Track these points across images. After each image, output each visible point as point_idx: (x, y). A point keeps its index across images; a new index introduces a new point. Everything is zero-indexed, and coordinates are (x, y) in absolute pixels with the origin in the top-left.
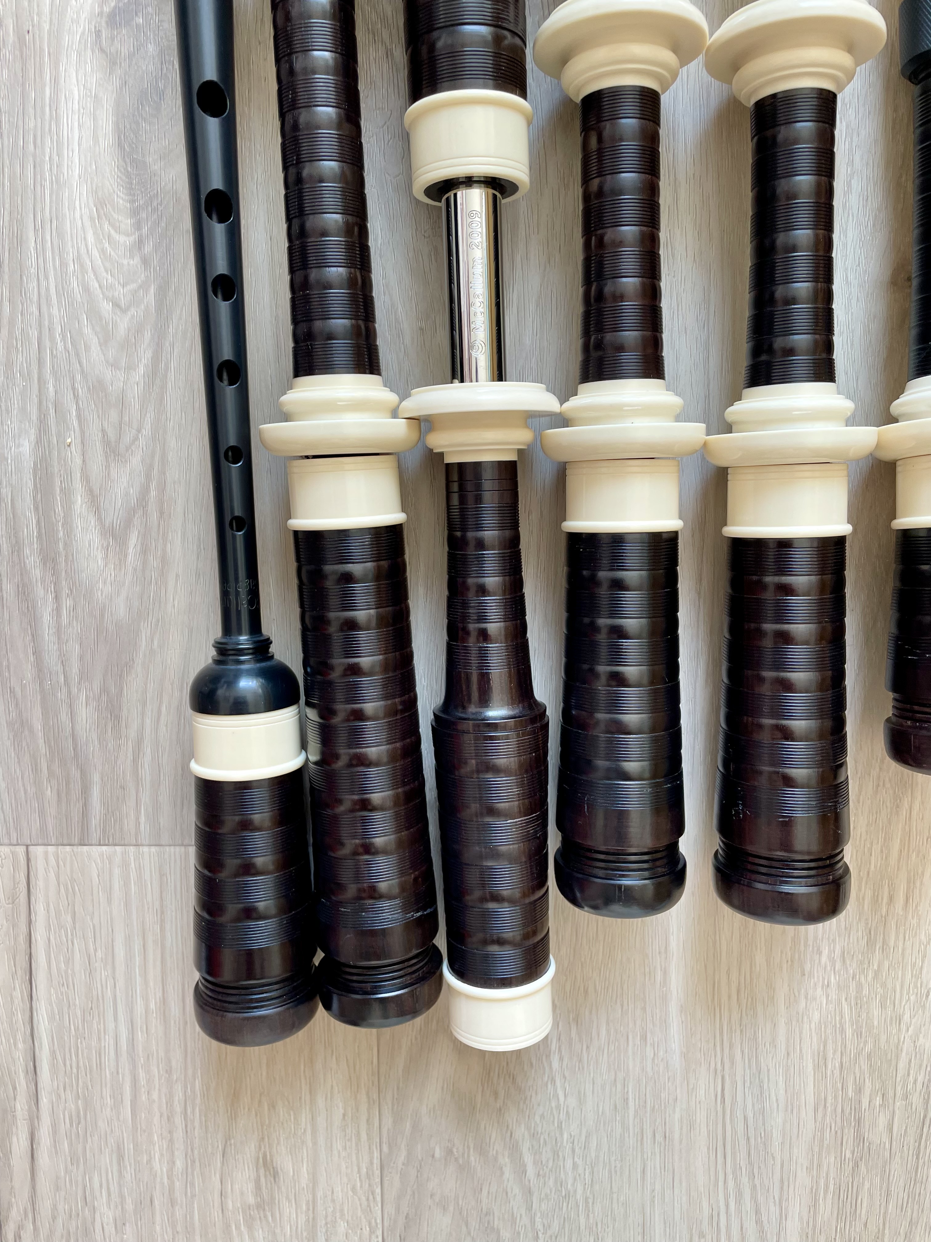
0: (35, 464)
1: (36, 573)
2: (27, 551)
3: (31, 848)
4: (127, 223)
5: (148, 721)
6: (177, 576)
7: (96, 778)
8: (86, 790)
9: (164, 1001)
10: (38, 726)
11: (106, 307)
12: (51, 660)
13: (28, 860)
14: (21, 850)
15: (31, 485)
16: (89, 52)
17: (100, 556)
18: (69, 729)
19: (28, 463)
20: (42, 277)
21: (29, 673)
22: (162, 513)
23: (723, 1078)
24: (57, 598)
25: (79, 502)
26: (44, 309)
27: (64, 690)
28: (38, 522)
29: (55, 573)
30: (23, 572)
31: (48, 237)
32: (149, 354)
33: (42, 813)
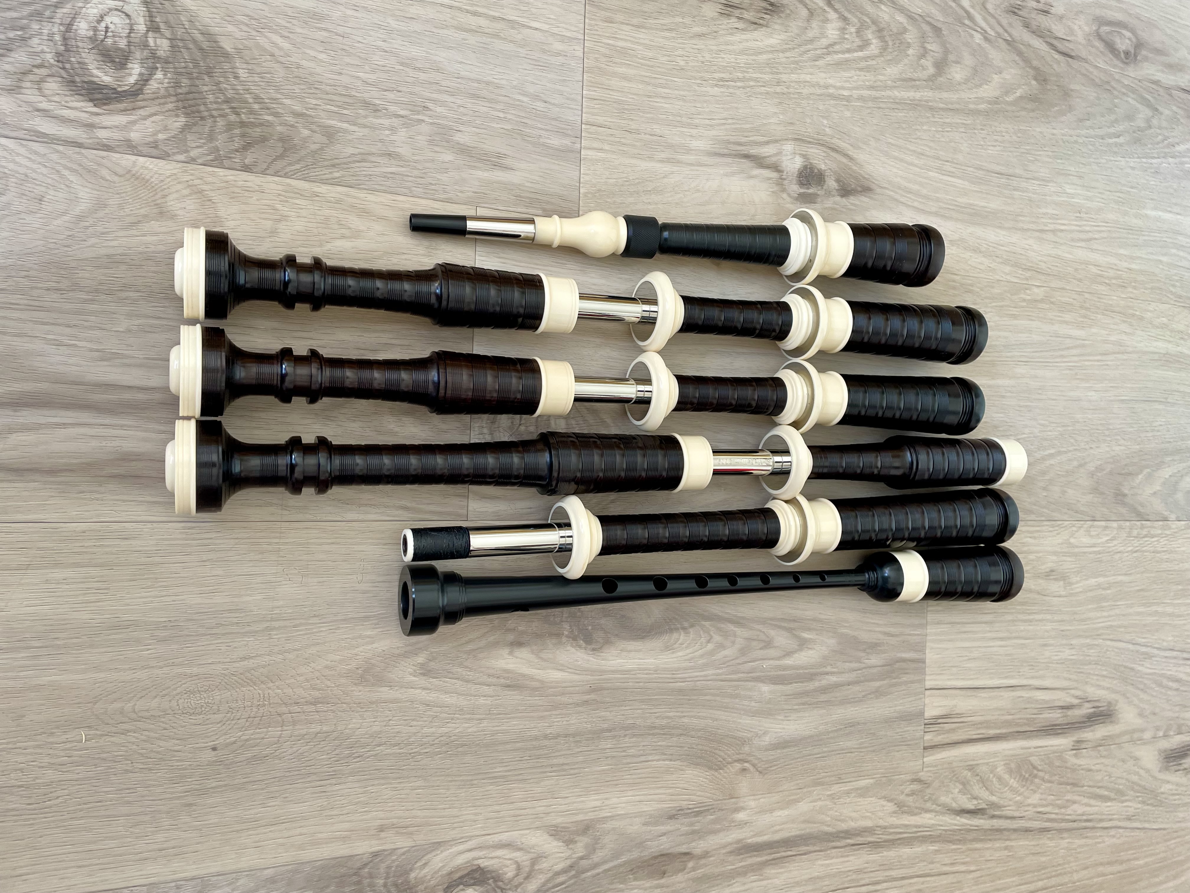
0: (773, 684)
1: (817, 684)
2: (808, 688)
3: (927, 687)
4: (675, 635)
5: (877, 629)
6: (820, 613)
7: (900, 655)
8: (904, 660)
9: (986, 623)
10: (877, 684)
11: (710, 646)
12: (852, 676)
13: (931, 689)
14: (927, 692)
15: (781, 686)
16: (602, 654)
17: (811, 652)
18: (879, 668)
19: (773, 687)
20: (696, 679)
21: (856, 688)
22: (794, 621)
23: (1019, 361)
24: (827, 674)
25: (788, 662)
26: (709, 678)
27: (864, 670)
28: (796, 683)
29: (816, 674)
30: (815, 690)
31: (679, 676)
32: (729, 625)
33: (912, 682)
